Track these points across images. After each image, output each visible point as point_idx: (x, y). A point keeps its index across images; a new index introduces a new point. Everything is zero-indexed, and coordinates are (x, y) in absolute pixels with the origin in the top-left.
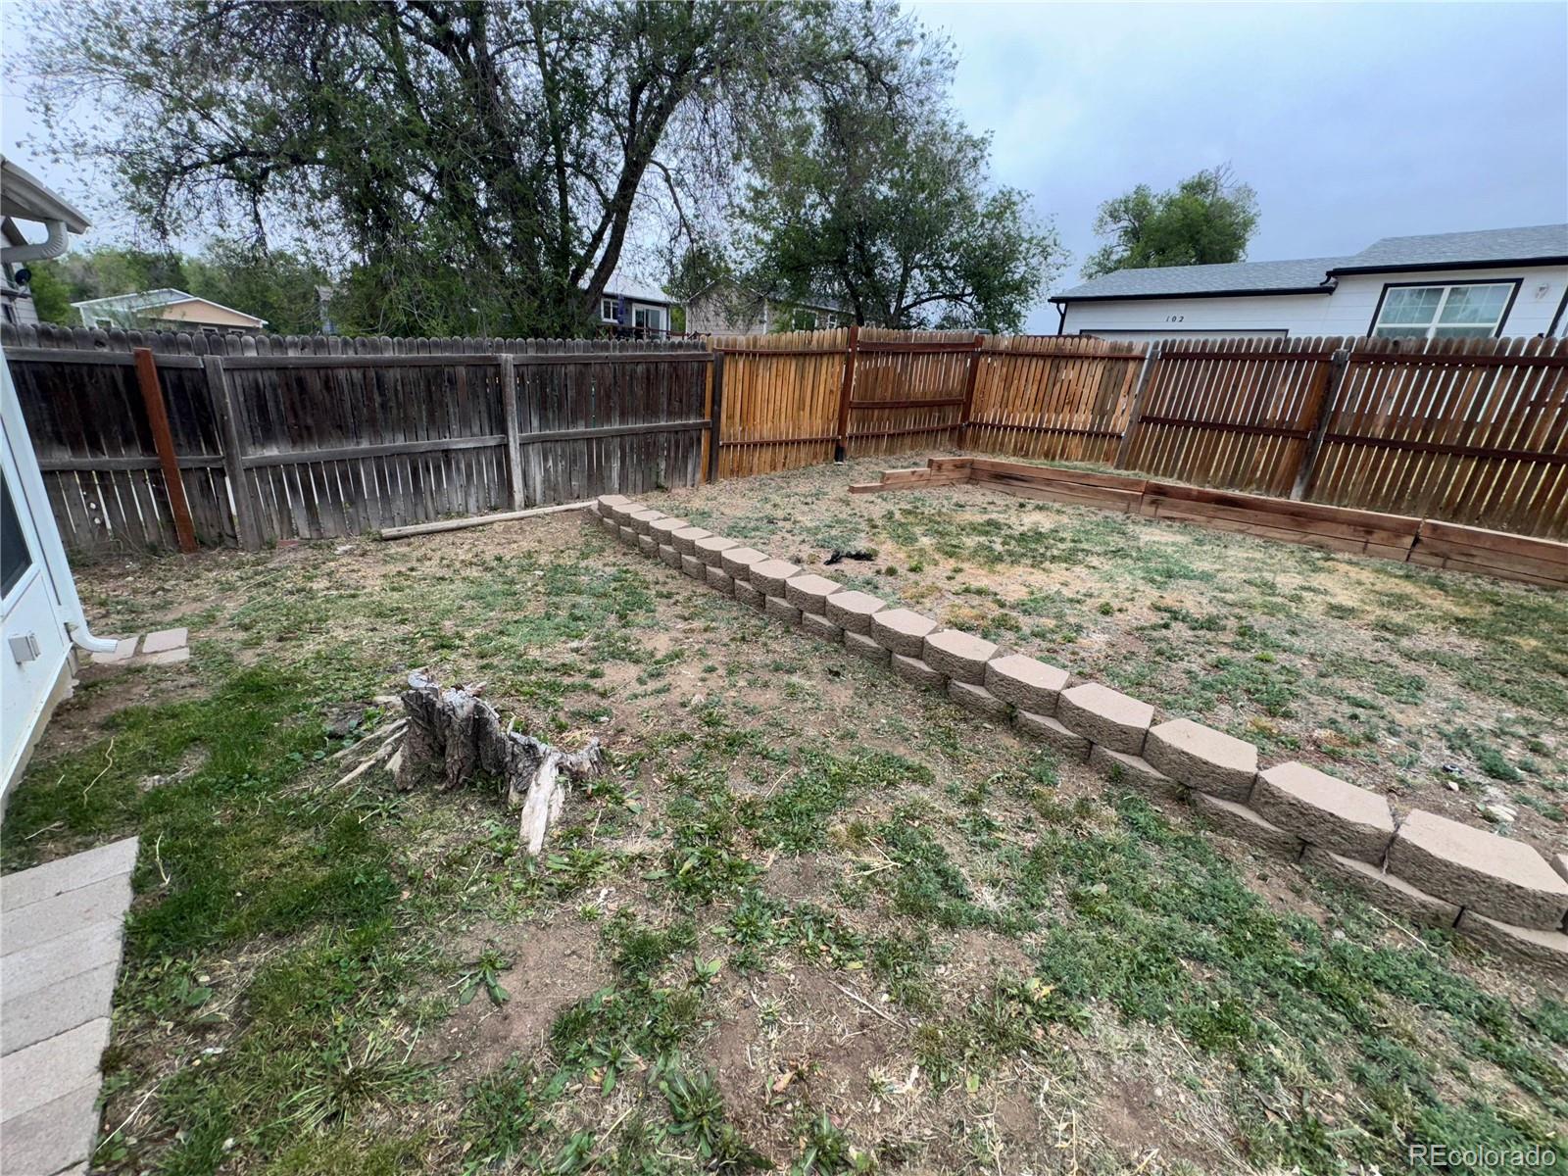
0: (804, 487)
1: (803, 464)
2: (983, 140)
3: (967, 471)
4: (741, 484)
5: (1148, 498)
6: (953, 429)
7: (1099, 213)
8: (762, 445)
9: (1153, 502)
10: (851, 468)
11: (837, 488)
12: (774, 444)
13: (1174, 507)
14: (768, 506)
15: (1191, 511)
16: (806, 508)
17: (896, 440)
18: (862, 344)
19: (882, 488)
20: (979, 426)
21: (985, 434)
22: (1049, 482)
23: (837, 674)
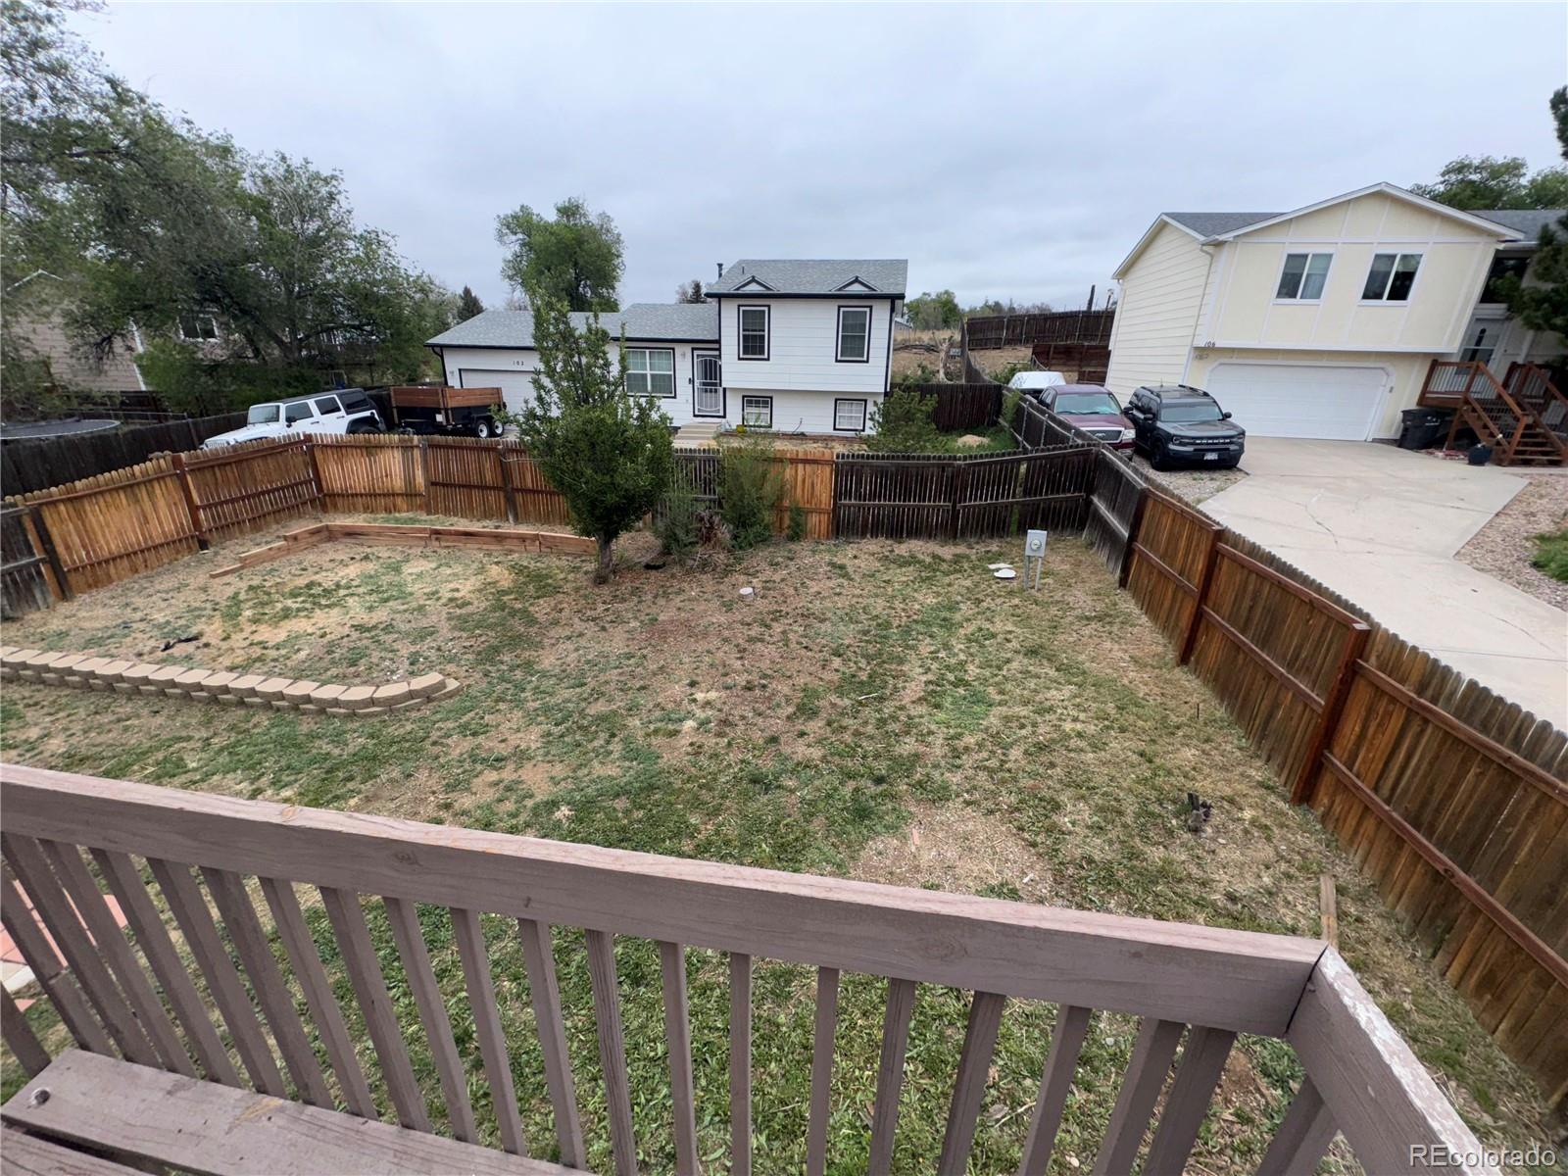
0: (167, 582)
1: (166, 560)
2: (333, 177)
3: (325, 534)
4: (102, 595)
5: (434, 536)
6: (313, 501)
7: (496, 225)
8: (114, 559)
9: (437, 539)
10: (216, 554)
11: (202, 578)
12: (128, 555)
13: (447, 541)
14: (129, 610)
15: (454, 541)
16: (164, 605)
17: (258, 522)
18: (188, 465)
19: (242, 568)
20: (333, 495)
21: (340, 502)
22: (379, 534)
23: (158, 712)
